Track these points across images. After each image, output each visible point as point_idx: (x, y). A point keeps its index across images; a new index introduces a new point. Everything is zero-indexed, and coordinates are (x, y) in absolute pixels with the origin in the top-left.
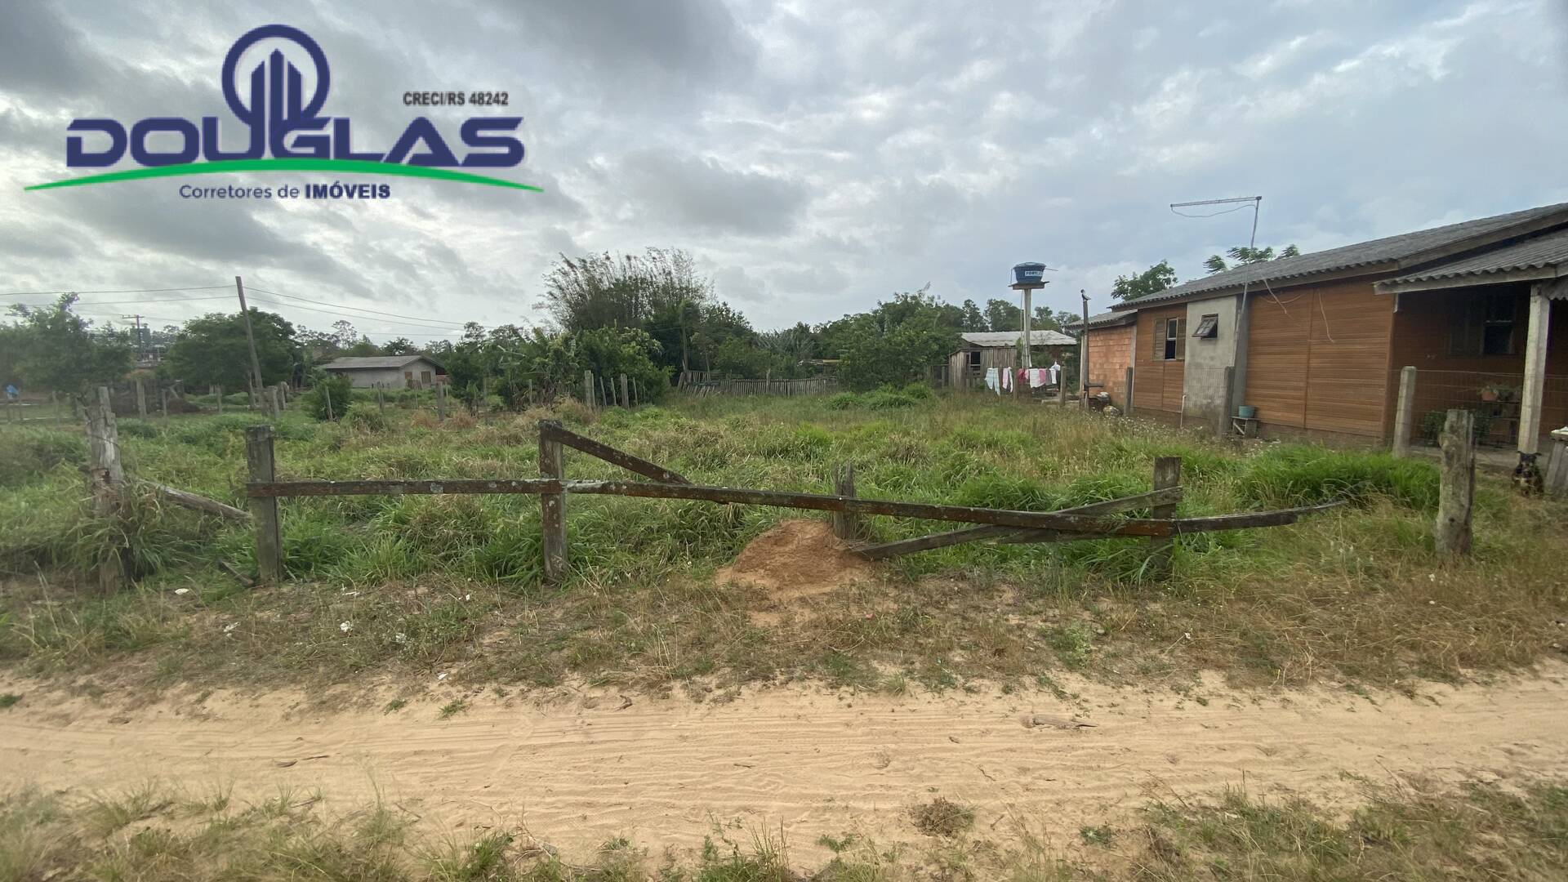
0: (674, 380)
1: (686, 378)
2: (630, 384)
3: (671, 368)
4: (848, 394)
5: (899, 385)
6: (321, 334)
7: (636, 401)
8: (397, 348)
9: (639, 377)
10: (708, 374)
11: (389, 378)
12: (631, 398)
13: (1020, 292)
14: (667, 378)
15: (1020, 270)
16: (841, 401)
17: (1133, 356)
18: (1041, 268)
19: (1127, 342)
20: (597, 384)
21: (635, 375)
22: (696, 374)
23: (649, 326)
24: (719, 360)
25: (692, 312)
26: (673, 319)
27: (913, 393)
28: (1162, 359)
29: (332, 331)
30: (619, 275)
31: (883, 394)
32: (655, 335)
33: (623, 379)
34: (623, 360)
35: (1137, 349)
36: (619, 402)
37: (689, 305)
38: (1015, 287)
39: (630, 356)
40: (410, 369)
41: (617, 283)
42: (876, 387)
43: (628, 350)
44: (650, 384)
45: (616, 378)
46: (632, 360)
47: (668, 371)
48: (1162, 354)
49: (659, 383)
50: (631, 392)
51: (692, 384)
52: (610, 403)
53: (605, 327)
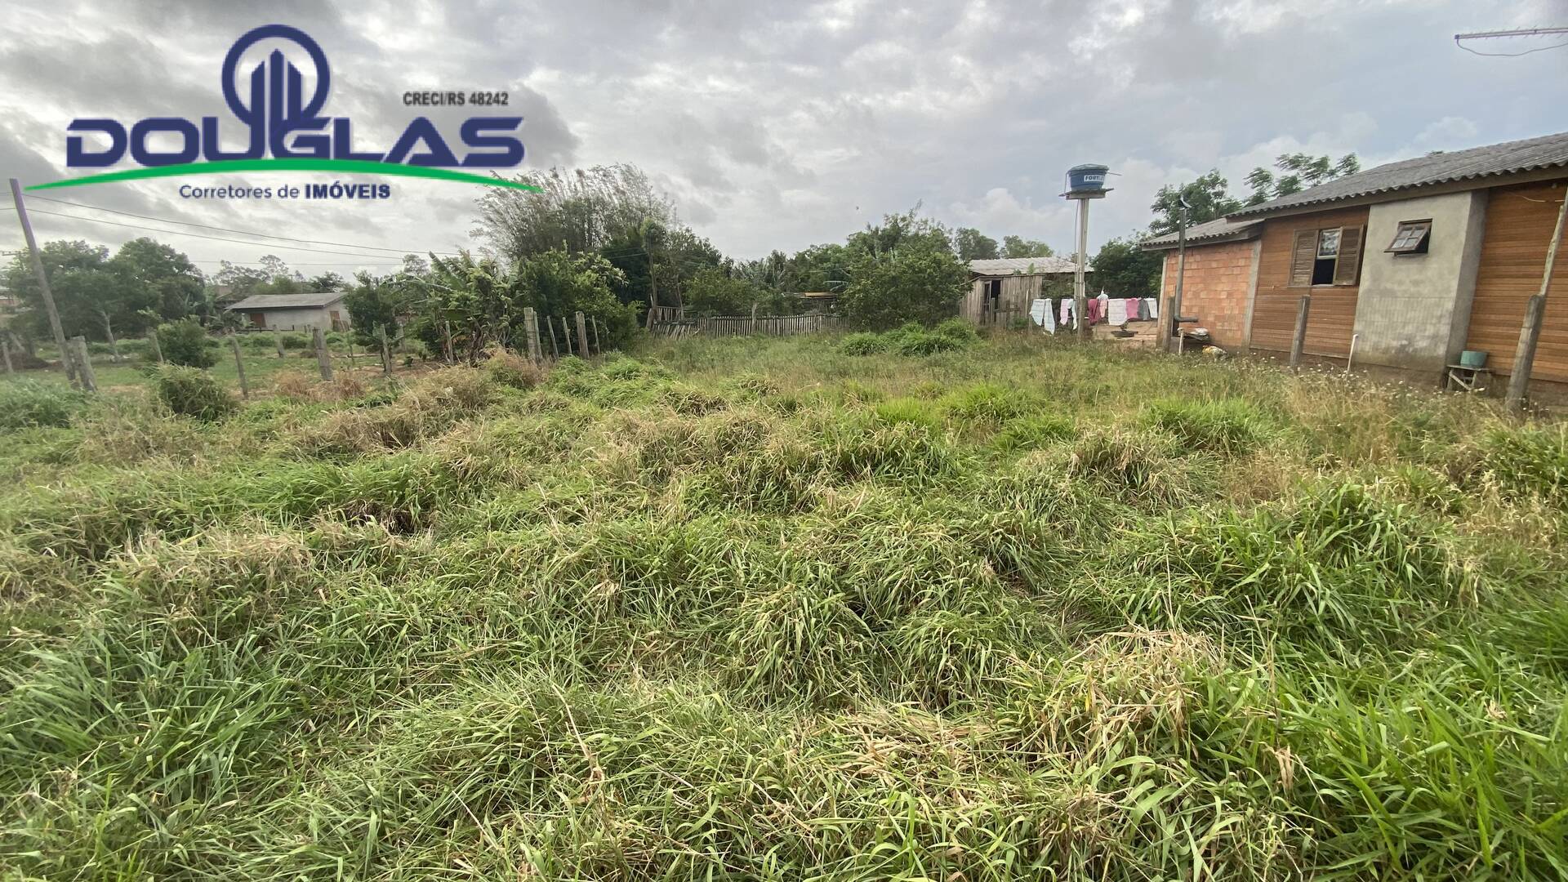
0: (642, 319)
1: (655, 316)
2: (588, 324)
3: (639, 303)
4: (868, 335)
5: (930, 322)
6: (248, 270)
7: (597, 345)
8: (324, 285)
9: (600, 315)
10: (681, 311)
11: (312, 319)
12: (591, 341)
13: (1076, 202)
14: (634, 317)
15: (1077, 175)
16: (860, 344)
17: (1254, 279)
18: (1101, 171)
19: (1242, 262)
20: (543, 327)
21: (595, 313)
22: (668, 311)
23: (607, 252)
24: (692, 294)
25: (656, 235)
26: (635, 244)
27: (951, 333)
28: (1306, 285)
29: (260, 267)
30: (568, 195)
31: (913, 334)
32: (615, 264)
33: (580, 318)
34: (578, 292)
35: (1260, 272)
36: (576, 349)
37: (652, 226)
38: (1069, 196)
39: (586, 287)
40: (335, 308)
41: (566, 206)
42: (899, 325)
43: (583, 279)
44: (614, 324)
45: (571, 318)
46: (589, 293)
47: (634, 307)
48: (1305, 279)
49: (625, 322)
50: (590, 334)
51: (663, 323)
52: (564, 351)
53: (553, 251)
